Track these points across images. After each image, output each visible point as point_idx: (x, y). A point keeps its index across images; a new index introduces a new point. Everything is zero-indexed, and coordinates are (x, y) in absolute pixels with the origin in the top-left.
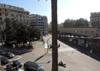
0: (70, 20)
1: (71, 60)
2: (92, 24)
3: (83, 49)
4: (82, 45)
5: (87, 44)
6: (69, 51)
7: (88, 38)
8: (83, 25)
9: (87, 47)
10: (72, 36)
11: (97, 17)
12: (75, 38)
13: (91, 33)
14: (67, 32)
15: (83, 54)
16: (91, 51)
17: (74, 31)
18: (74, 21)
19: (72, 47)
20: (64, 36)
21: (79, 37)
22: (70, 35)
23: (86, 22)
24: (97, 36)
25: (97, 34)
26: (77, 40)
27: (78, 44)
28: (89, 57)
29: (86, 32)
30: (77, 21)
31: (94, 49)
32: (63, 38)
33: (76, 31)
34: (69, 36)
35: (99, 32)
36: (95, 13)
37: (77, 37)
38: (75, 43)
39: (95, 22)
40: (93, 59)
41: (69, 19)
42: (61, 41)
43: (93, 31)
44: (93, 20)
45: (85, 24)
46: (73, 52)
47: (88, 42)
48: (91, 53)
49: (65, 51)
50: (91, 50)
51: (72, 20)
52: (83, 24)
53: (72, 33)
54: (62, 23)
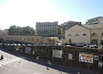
0: (16, 27)
1: (18, 72)
2: (38, 32)
3: (30, 57)
4: (29, 53)
5: (34, 52)
6: (15, 62)
7: (35, 45)
8: (30, 33)
9: (34, 54)
10: (19, 45)
11: (41, 27)
12: (22, 47)
13: (37, 41)
14: (13, 40)
15: (30, 62)
16: (37, 58)
17: (21, 39)
18: (21, 28)
19: (19, 57)
20: (9, 45)
21: (26, 45)
22: (17, 44)
23: (32, 30)
24: (42, 43)
25: (42, 42)
26: (24, 48)
27: (26, 52)
28: (36, 64)
29: (32, 40)
30: (24, 28)
31: (40, 55)
32: (8, 47)
33: (23, 39)
34: (15, 45)
35: (43, 39)
36: (39, 23)
37: (24, 45)
38: (22, 51)
39: (40, 31)
40: (39, 65)
41: (14, 26)
42: (5, 52)
43: (38, 39)
44: (38, 29)
45: (32, 32)
46: (20, 63)
47: (34, 49)
48: (37, 60)
49: (10, 63)
50: (37, 56)
51: (18, 27)
52: (29, 31)
53: (18, 41)
54: (6, 30)
